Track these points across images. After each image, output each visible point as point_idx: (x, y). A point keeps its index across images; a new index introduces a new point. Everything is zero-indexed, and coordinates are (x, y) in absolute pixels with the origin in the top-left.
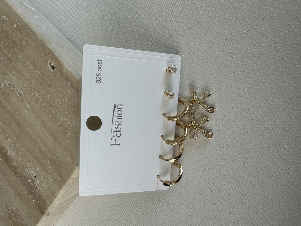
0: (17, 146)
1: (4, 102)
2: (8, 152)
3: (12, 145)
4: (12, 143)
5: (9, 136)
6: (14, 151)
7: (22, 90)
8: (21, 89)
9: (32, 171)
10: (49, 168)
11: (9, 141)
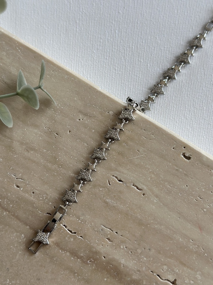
0: (139, 251)
1: (113, 201)
2: (120, 264)
3: (128, 253)
4: (130, 249)
5: (123, 242)
6: (134, 259)
7: (144, 184)
8: (142, 183)
9: (169, 276)
10: (196, 264)
11: (124, 248)
